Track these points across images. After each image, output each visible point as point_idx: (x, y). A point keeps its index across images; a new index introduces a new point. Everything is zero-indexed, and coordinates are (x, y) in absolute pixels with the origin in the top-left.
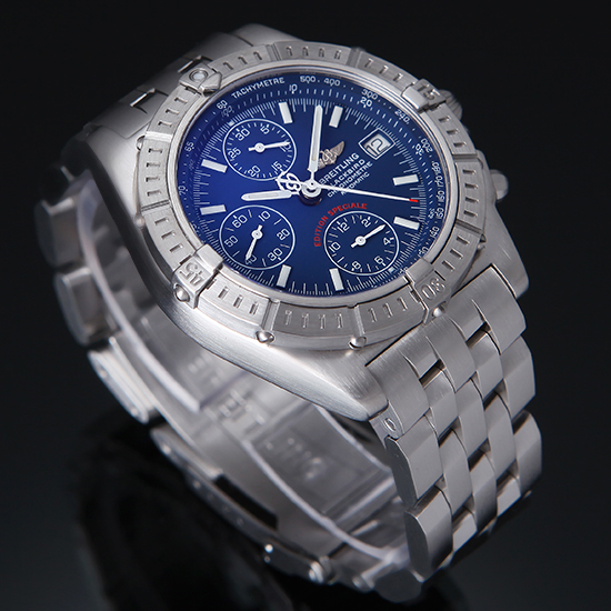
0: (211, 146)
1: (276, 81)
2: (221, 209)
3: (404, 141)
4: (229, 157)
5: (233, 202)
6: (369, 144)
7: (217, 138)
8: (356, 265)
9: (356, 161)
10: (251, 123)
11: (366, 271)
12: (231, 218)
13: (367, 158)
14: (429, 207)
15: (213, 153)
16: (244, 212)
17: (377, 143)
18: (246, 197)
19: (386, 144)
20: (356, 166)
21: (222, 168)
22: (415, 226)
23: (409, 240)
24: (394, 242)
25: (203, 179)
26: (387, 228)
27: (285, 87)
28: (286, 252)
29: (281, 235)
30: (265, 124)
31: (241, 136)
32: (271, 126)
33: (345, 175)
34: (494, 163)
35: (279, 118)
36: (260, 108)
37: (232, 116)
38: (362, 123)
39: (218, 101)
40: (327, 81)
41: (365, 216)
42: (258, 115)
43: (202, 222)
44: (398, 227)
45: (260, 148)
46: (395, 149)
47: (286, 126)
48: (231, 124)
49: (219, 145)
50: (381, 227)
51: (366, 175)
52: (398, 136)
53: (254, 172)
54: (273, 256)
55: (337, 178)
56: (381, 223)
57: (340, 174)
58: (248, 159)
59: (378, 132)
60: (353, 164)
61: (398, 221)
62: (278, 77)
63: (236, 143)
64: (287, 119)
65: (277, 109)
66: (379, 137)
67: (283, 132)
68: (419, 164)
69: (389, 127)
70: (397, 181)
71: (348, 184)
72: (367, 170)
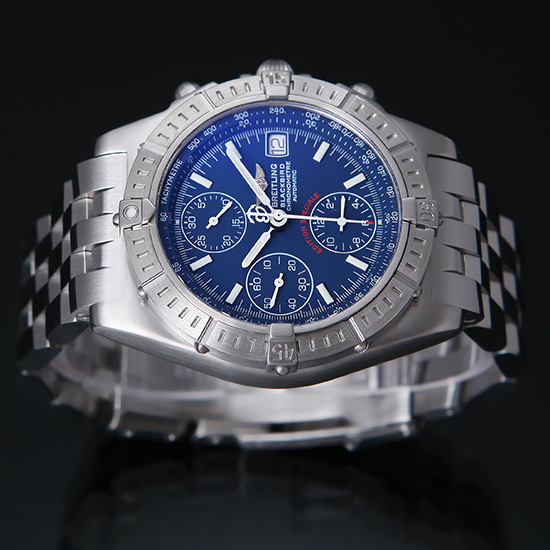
0: (183, 251)
1: (177, 166)
2: (238, 288)
3: (293, 126)
4: (203, 248)
5: (240, 275)
7: (180, 242)
8: (356, 240)
9: (278, 169)
10: (188, 209)
11: (367, 239)
12: (250, 288)
13: (280, 161)
14: (356, 157)
15: (189, 254)
16: (253, 275)
17: (275, 143)
18: (245, 264)
20: (282, 172)
21: (207, 260)
22: (360, 178)
23: (367, 191)
24: (360, 201)
25: (205, 279)
26: (346, 197)
27: (186, 164)
28: (306, 275)
29: (291, 268)
30: (196, 201)
31: (192, 224)
32: (201, 198)
33: (282, 186)
35: (201, 188)
36: (182, 193)
37: (173, 217)
38: (253, 139)
39: (159, 217)
40: (206, 134)
41: (325, 202)
42: (187, 200)
43: (238, 308)
44: (353, 189)
45: (213, 221)
46: (292, 137)
47: (210, 190)
48: (177, 222)
49: (187, 245)
50: (343, 200)
51: (295, 172)
52: (287, 125)
53: (227, 241)
54: (302, 287)
55: (280, 193)
56: (339, 197)
57: (279, 187)
58: (214, 237)
59: (269, 135)
60: (278, 173)
61: (348, 184)
62: (175, 162)
63: (195, 233)
64: (207, 184)
65: (194, 183)
67: (213, 196)
68: (318, 132)
69: (274, 125)
70: (318, 157)
71: (291, 191)
72: (292, 168)
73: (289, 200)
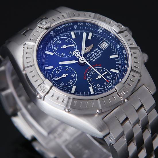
0: (48, 46)
1: (70, 24)
2: (52, 67)
3: (113, 44)
4: (54, 50)
5: (56, 65)
6: (101, 45)
7: (50, 44)
8: (98, 85)
9: (97, 51)
10: (62, 39)
11: (101, 87)
12: (56, 70)
13: (101, 49)
14: (122, 65)
15: (49, 49)
16: (60, 68)
17: (104, 45)
18: (60, 63)
19: (107, 45)
20: (97, 52)
21: (52, 54)
22: (117, 72)
23: (116, 76)
24: (110, 77)
25: (46, 58)
26: (108, 72)
27: (72, 26)
28: (74, 81)
29: (72, 76)
30: (66, 39)
31: (58, 43)
32: (68, 39)
33: (94, 55)
34: (143, 51)
35: (71, 37)
36: (65, 34)
37: (55, 37)
38: (99, 38)
39: (50, 31)
40: (87, 24)
41: (101, 69)
42: (64, 36)
43: (46, 72)
44: (112, 72)
45: (65, 47)
46: (110, 46)
47: (73, 39)
48: (55, 39)
49: (51, 46)
50: (106, 72)
51: (101, 55)
52: (111, 42)
53: (63, 55)
54: (70, 83)
55: (91, 56)
56: (106, 71)
58: (61, 51)
59: (104, 41)
60: (96, 51)
61: (112, 70)
62: (70, 23)
63: (57, 45)
64: (74, 37)
65: (70, 34)
66: (105, 42)
67: (72, 41)
68: (118, 51)
69: (108, 39)
70: (111, 57)
71: (95, 58)
72: (101, 53)
73: (91, 60)
